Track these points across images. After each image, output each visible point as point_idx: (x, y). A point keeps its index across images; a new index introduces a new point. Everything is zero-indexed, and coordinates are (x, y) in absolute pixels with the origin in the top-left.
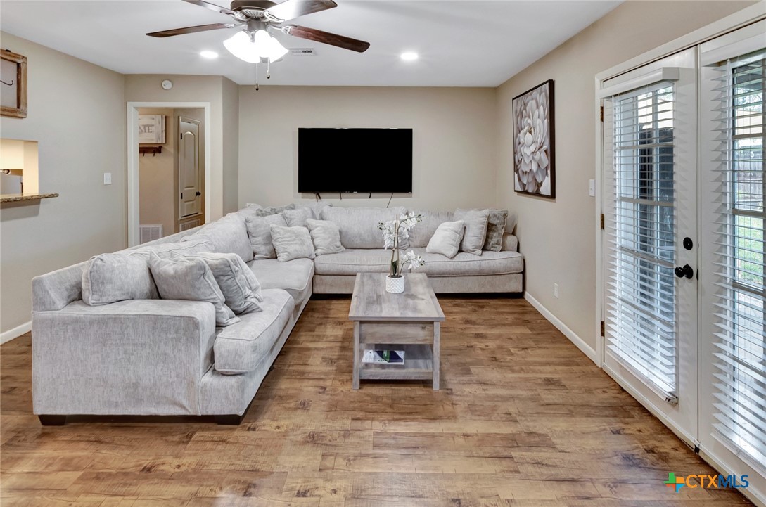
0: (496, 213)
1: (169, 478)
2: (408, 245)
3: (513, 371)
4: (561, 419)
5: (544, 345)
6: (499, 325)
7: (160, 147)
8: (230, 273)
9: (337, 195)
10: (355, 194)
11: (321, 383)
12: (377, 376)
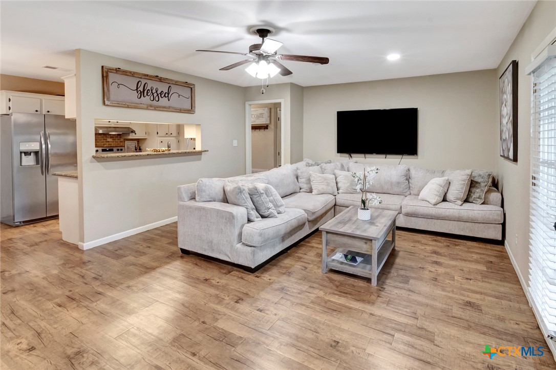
0: (481, 174)
1: (212, 286)
2: (409, 193)
3: (443, 290)
4: (456, 328)
5: (490, 281)
6: (460, 259)
7: (267, 126)
8: (257, 194)
9: (363, 155)
10: (374, 156)
11: (306, 265)
12: (337, 268)
